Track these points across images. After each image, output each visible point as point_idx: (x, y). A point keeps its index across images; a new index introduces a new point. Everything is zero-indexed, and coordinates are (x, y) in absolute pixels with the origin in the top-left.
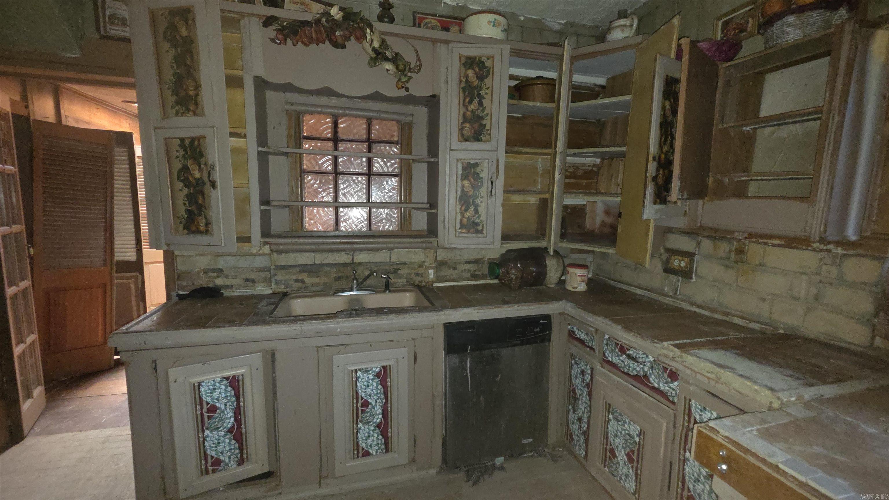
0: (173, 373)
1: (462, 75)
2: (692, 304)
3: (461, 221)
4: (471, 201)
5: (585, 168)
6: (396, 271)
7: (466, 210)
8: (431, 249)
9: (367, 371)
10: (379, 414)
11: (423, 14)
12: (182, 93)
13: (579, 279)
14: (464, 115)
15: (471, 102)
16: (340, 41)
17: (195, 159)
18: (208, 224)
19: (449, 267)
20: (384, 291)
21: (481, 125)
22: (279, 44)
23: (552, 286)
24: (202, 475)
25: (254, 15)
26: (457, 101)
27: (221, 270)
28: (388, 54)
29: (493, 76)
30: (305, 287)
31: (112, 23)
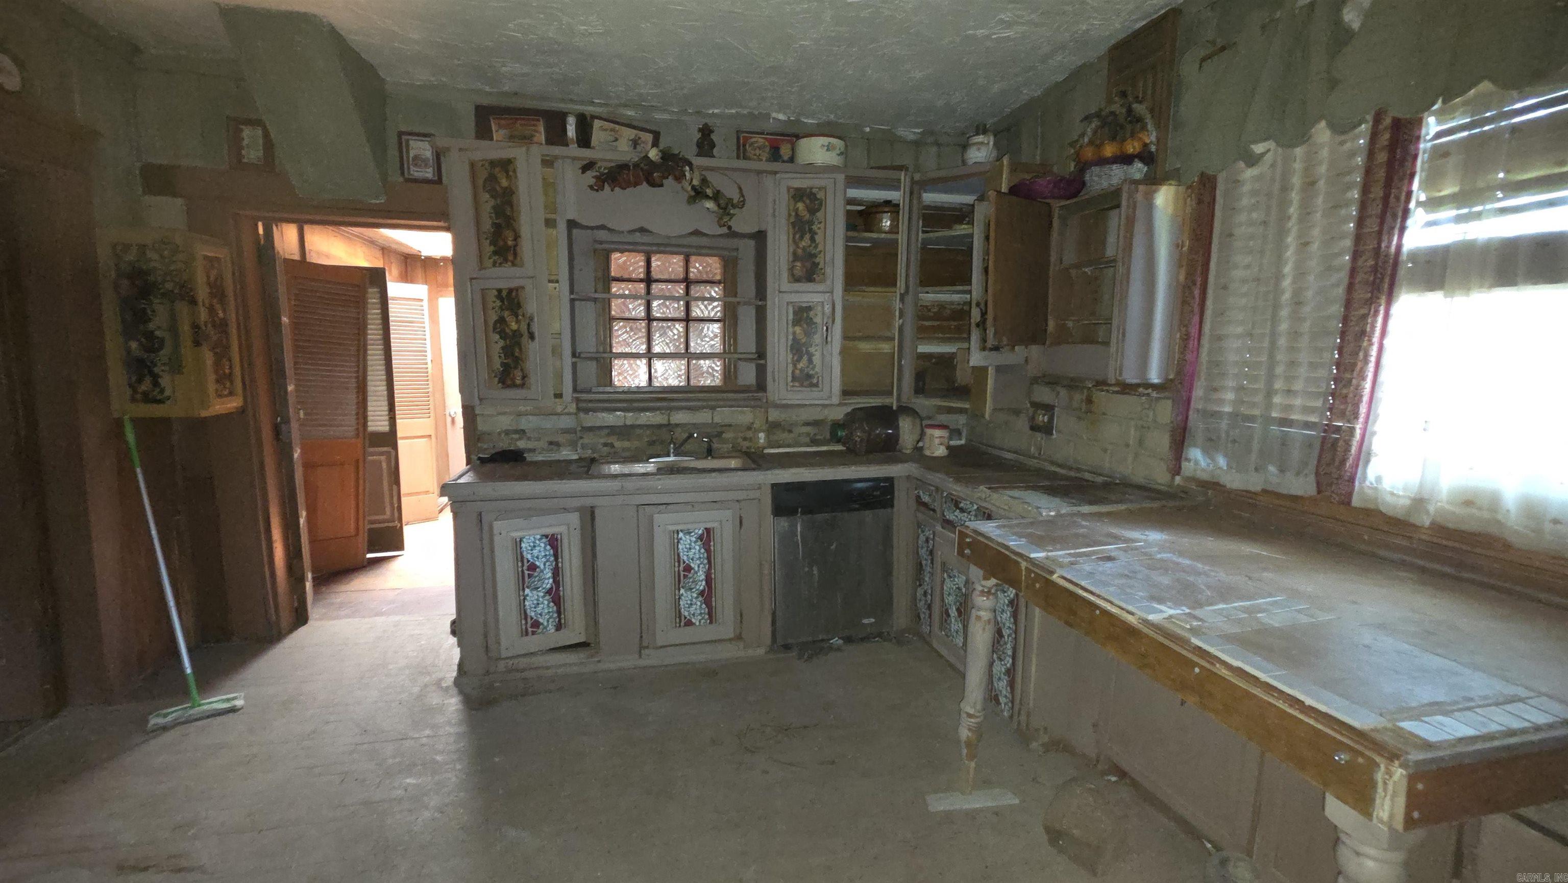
0: (498, 525)
1: (791, 208)
2: (1053, 463)
3: (793, 372)
4: (804, 349)
5: (953, 307)
6: (719, 435)
7: (799, 361)
8: (761, 407)
9: (689, 533)
10: (702, 581)
11: (747, 132)
12: (501, 243)
13: (937, 441)
14: (795, 254)
15: (802, 238)
16: (658, 181)
17: (512, 310)
18: (524, 377)
19: (784, 430)
20: (706, 458)
21: (814, 263)
22: (597, 190)
23: (908, 452)
24: (522, 636)
25: (568, 157)
26: (786, 238)
27: (523, 431)
28: (709, 192)
29: (825, 209)
30: (615, 453)
31: (416, 165)
